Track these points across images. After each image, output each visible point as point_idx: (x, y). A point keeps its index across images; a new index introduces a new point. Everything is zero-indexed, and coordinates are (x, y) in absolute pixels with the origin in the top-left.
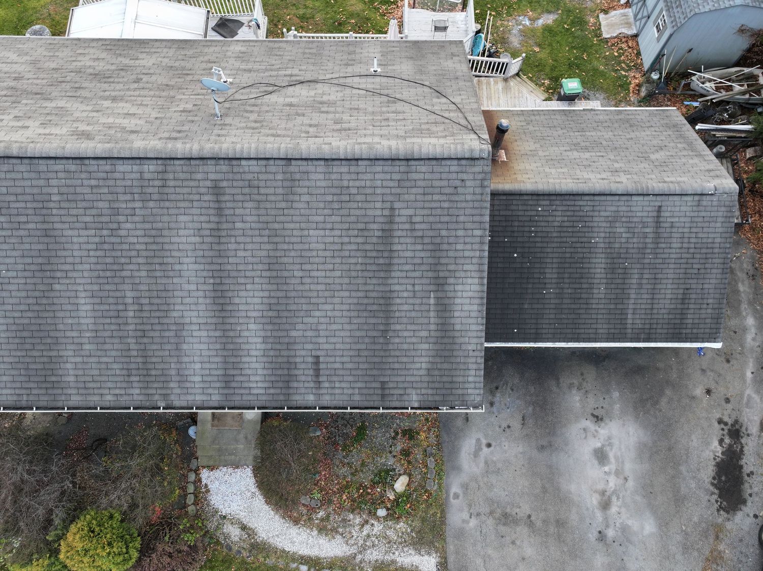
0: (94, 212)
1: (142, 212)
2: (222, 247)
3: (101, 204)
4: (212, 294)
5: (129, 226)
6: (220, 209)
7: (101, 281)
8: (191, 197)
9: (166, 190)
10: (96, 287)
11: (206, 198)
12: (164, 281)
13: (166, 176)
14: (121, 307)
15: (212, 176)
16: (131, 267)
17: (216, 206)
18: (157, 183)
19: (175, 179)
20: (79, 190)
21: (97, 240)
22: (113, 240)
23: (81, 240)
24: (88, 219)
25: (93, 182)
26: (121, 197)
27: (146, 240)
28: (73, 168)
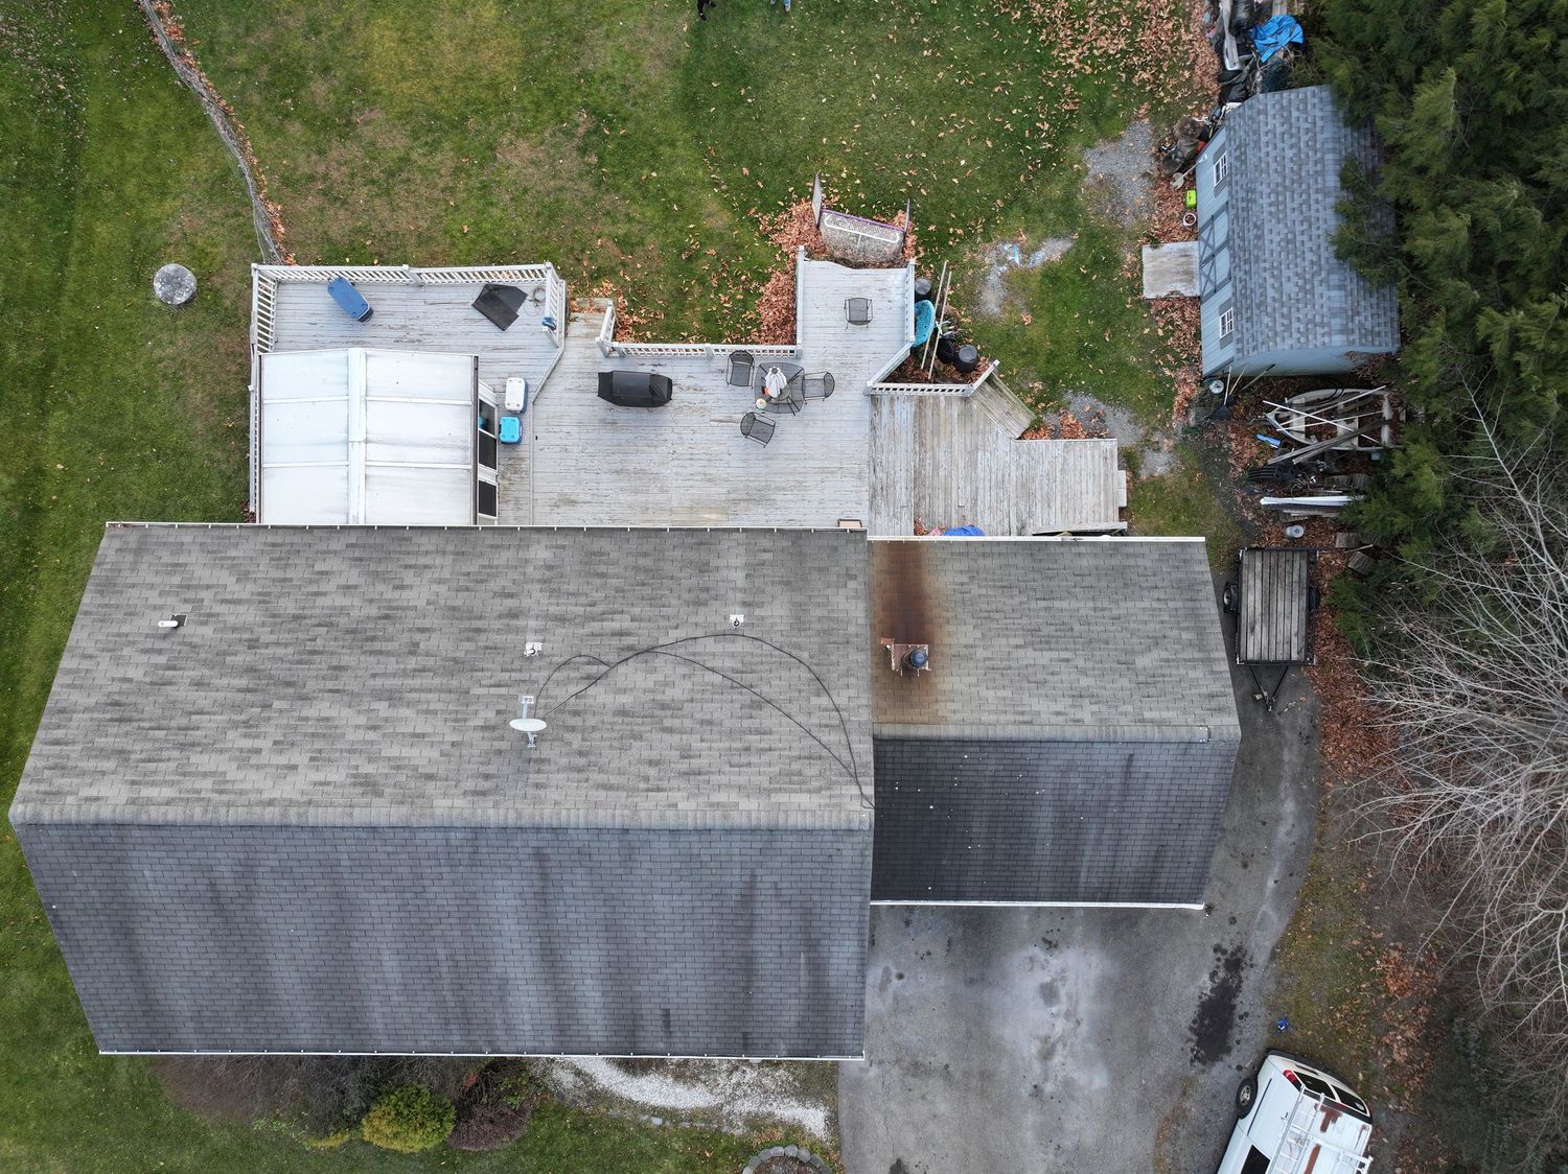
0: (393, 876)
1: (452, 876)
2: (548, 909)
3: (400, 870)
4: (540, 952)
5: (435, 889)
6: (546, 874)
7: (408, 939)
8: (509, 863)
9: (478, 856)
10: (402, 945)
11: (527, 864)
12: (481, 940)
13: (477, 843)
14: (432, 963)
15: (535, 844)
16: (443, 927)
17: (540, 871)
18: (466, 849)
19: (487, 846)
20: (372, 856)
21: (399, 902)
22: (418, 902)
23: (380, 902)
24: (387, 883)
25: (390, 849)
26: (423, 863)
27: (458, 902)
28: (364, 835)
